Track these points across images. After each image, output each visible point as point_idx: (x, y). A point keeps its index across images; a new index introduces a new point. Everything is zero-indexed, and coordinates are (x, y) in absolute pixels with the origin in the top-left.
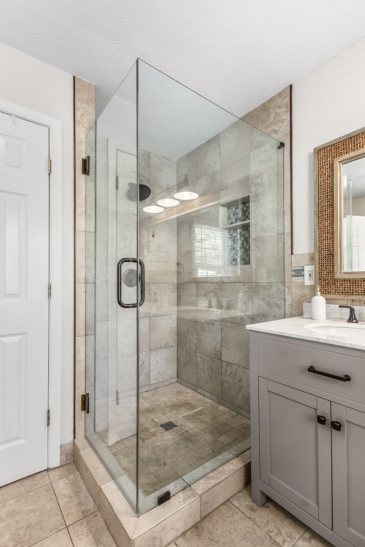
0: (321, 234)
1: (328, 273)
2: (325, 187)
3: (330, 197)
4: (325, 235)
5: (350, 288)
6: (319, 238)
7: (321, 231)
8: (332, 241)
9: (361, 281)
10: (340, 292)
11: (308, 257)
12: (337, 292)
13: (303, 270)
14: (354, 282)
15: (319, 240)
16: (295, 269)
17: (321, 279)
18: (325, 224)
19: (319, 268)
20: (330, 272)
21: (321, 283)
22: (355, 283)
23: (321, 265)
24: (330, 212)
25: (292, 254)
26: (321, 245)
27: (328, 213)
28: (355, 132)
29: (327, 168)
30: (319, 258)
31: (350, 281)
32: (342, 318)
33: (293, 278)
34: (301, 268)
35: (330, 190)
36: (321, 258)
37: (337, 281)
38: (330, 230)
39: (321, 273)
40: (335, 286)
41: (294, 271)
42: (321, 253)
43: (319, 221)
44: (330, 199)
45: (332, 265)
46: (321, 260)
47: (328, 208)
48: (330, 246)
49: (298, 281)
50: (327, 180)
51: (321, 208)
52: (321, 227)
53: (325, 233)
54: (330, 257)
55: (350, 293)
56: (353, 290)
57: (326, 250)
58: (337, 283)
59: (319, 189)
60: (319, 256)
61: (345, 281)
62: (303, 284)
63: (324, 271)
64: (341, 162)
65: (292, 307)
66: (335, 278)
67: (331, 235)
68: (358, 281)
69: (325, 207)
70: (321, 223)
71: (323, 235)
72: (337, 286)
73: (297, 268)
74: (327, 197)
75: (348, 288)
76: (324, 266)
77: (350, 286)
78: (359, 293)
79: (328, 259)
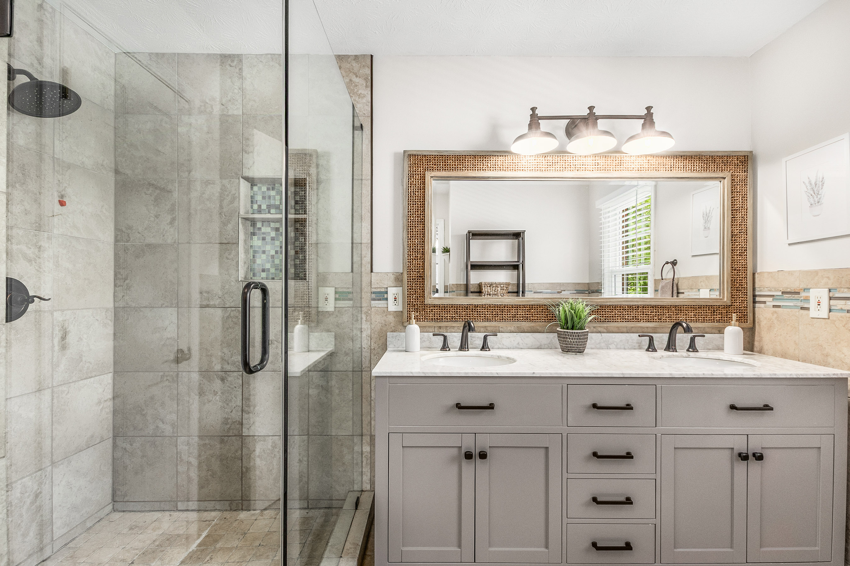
0: (410, 252)
1: (417, 297)
2: (415, 199)
3: (420, 212)
4: (415, 254)
5: (440, 314)
6: (408, 257)
7: (410, 249)
8: (422, 262)
9: (449, 307)
10: (430, 319)
11: (393, 277)
12: (427, 319)
13: (387, 293)
14: (443, 308)
15: (408, 259)
16: (375, 290)
17: (410, 304)
18: (415, 242)
19: (408, 292)
20: (420, 297)
21: (410, 309)
22: (445, 309)
23: (410, 288)
24: (420, 229)
25: (372, 271)
26: (410, 264)
27: (418, 229)
28: (447, 151)
29: (418, 179)
30: (408, 279)
31: (439, 307)
32: (430, 347)
33: (373, 302)
34: (383, 290)
35: (420, 204)
36: (410, 279)
37: (427, 307)
38: (420, 249)
39: (410, 297)
40: (425, 312)
41: (374, 293)
42: (410, 274)
43: (408, 237)
44: (420, 214)
45: (422, 289)
46: (410, 282)
47: (418, 224)
48: (420, 267)
49: (380, 306)
50: (418, 192)
51: (410, 222)
52: (410, 244)
53: (415, 252)
54: (420, 279)
55: (440, 319)
56: (442, 316)
57: (415, 272)
58: (427, 309)
59: (408, 199)
60: (408, 277)
61: (434, 307)
62: (386, 309)
63: (413, 294)
64: (432, 177)
65: (371, 339)
66: (426, 303)
67: (421, 255)
68: (447, 307)
69: (415, 222)
70: (410, 239)
71: (413, 254)
72: (427, 312)
73: (379, 290)
74: (418, 212)
75: (437, 314)
76: (413, 289)
77: (439, 312)
78: (447, 319)
79: (417, 282)
